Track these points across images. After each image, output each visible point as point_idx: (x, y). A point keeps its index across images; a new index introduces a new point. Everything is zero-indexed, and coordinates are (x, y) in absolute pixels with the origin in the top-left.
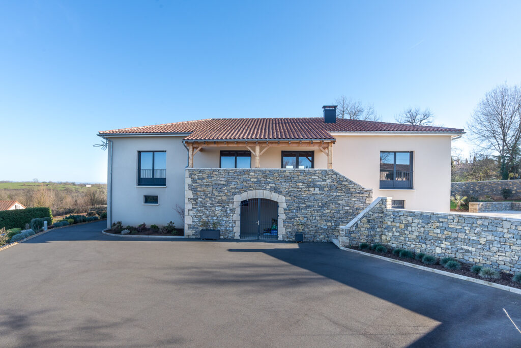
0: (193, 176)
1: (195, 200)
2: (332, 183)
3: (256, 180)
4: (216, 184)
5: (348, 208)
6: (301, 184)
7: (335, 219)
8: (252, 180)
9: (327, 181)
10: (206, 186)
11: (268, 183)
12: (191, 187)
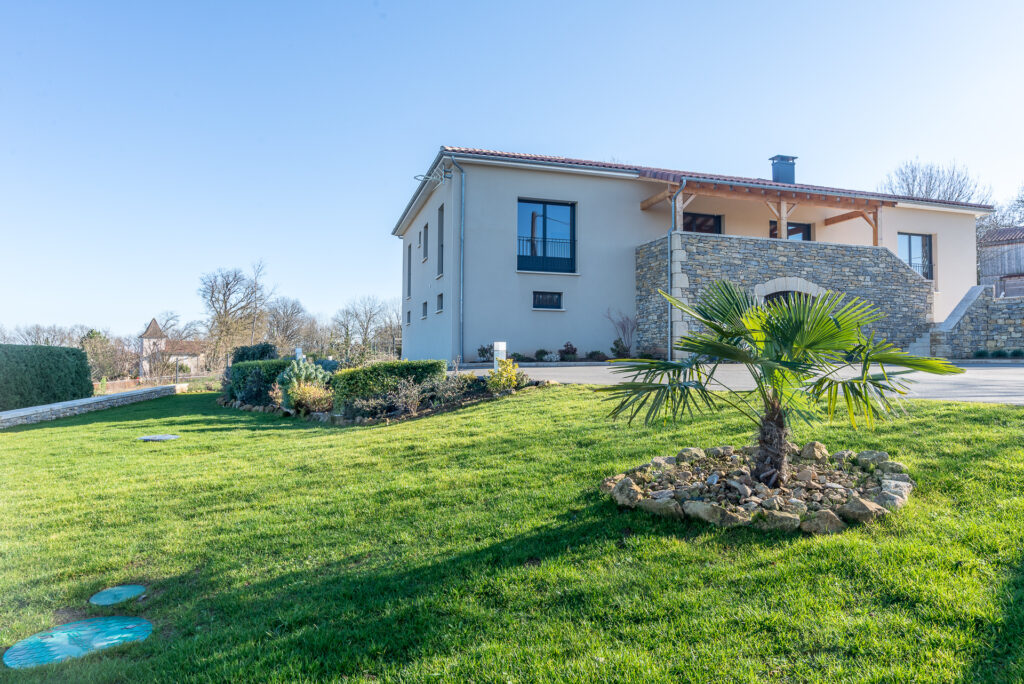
0: (688, 247)
1: (693, 292)
2: (886, 270)
3: (785, 259)
4: (727, 264)
5: (906, 309)
6: (847, 269)
7: (892, 327)
8: (781, 259)
9: (881, 266)
10: (712, 267)
11: (802, 266)
12: (685, 269)
